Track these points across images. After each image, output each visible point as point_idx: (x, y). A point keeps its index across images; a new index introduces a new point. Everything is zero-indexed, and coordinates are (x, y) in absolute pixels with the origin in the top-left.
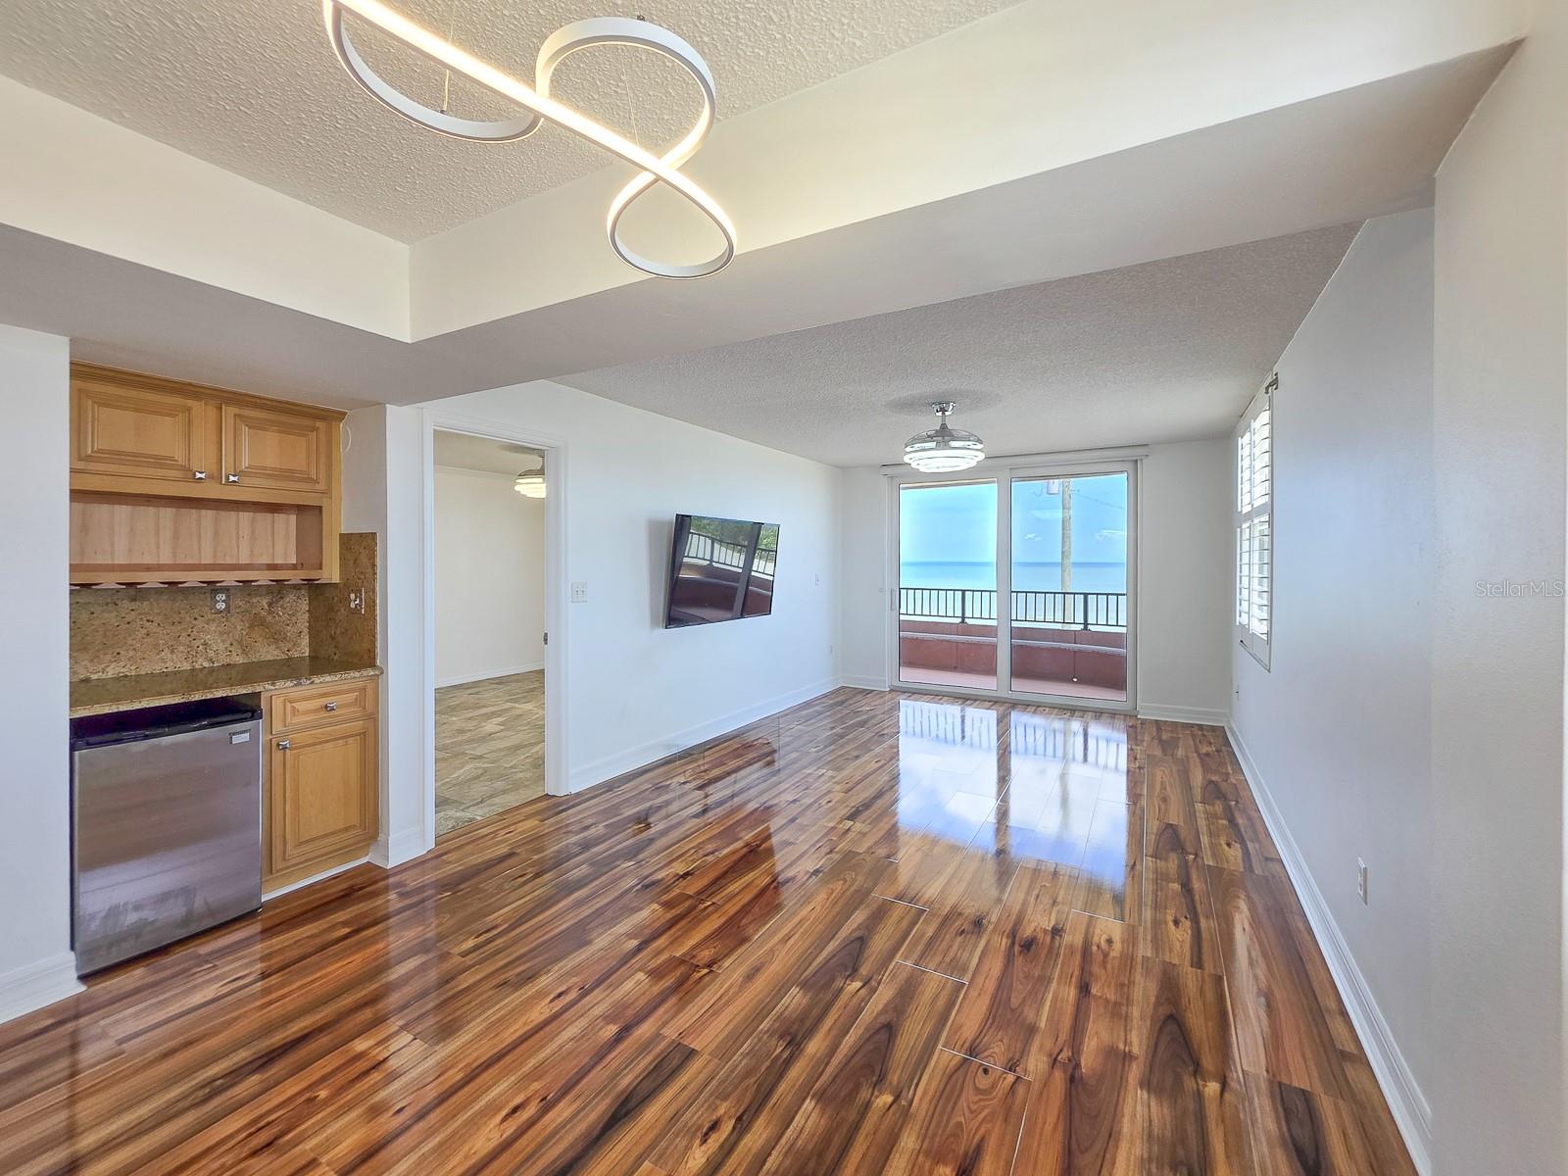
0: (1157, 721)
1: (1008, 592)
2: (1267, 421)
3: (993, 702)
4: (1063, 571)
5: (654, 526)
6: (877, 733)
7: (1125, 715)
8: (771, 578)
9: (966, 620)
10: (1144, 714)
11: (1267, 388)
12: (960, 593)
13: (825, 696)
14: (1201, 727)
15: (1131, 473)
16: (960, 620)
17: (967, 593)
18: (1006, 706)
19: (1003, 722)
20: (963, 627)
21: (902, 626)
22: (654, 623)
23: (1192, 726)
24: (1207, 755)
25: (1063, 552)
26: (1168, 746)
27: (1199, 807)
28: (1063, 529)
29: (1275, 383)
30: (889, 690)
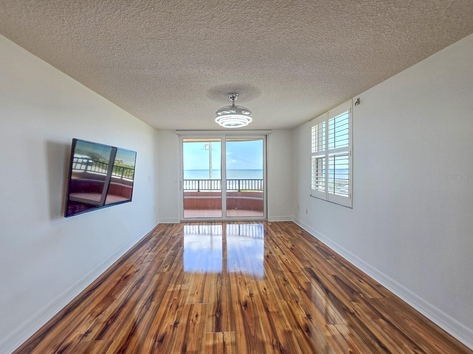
3: (221, 222)
4: (210, 172)
6: (171, 237)
8: (132, 181)
9: (200, 191)
10: (270, 220)
12: (197, 181)
13: (153, 231)
16: (198, 191)
17: (200, 181)
18: (225, 223)
19: (224, 228)
20: (198, 193)
27: (328, 261)
28: (210, 160)
30: (179, 222)
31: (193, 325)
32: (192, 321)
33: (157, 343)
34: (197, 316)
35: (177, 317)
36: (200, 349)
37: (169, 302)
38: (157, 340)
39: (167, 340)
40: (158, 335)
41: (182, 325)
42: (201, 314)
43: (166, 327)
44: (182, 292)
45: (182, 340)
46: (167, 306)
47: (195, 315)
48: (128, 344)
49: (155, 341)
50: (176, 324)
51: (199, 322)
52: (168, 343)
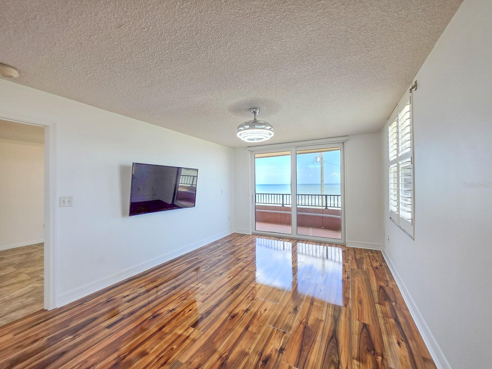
0: (354, 248)
1: (296, 195)
2: (409, 110)
3: (290, 239)
4: (321, 187)
5: (123, 169)
7: (341, 245)
9: (284, 205)
10: (349, 244)
11: (411, 90)
13: (225, 238)
14: (371, 250)
15: (342, 150)
16: (282, 205)
17: (284, 195)
18: (295, 241)
19: (294, 247)
20: (283, 208)
21: (256, 207)
22: (124, 214)
23: (368, 250)
24: (376, 268)
25: (321, 181)
26: (359, 262)
27: (378, 306)
28: (321, 173)
29: (415, 86)
30: (251, 234)
31: (260, 315)
32: (260, 312)
33: (230, 317)
34: (265, 310)
35: (250, 306)
36: (259, 333)
37: (248, 294)
38: (231, 315)
39: (237, 319)
40: (233, 313)
41: (252, 312)
42: (269, 310)
43: (239, 310)
44: (261, 290)
45: (248, 322)
46: (246, 296)
47: (264, 309)
48: (213, 310)
49: (229, 316)
50: (247, 310)
51: (265, 315)
52: (237, 320)
